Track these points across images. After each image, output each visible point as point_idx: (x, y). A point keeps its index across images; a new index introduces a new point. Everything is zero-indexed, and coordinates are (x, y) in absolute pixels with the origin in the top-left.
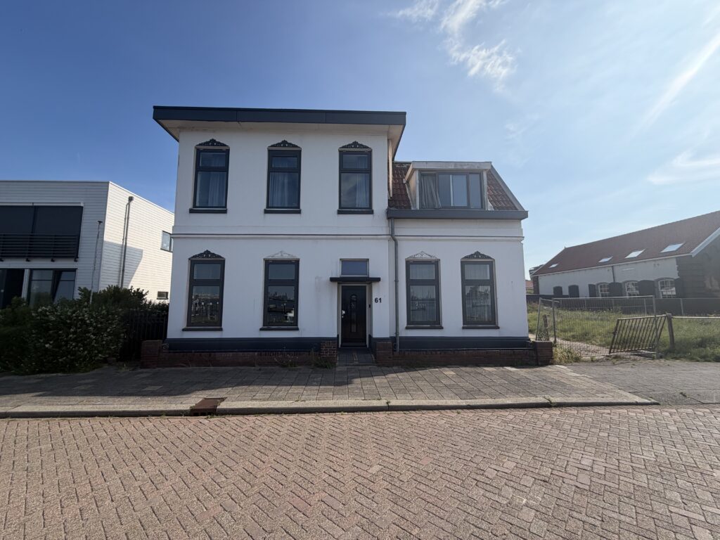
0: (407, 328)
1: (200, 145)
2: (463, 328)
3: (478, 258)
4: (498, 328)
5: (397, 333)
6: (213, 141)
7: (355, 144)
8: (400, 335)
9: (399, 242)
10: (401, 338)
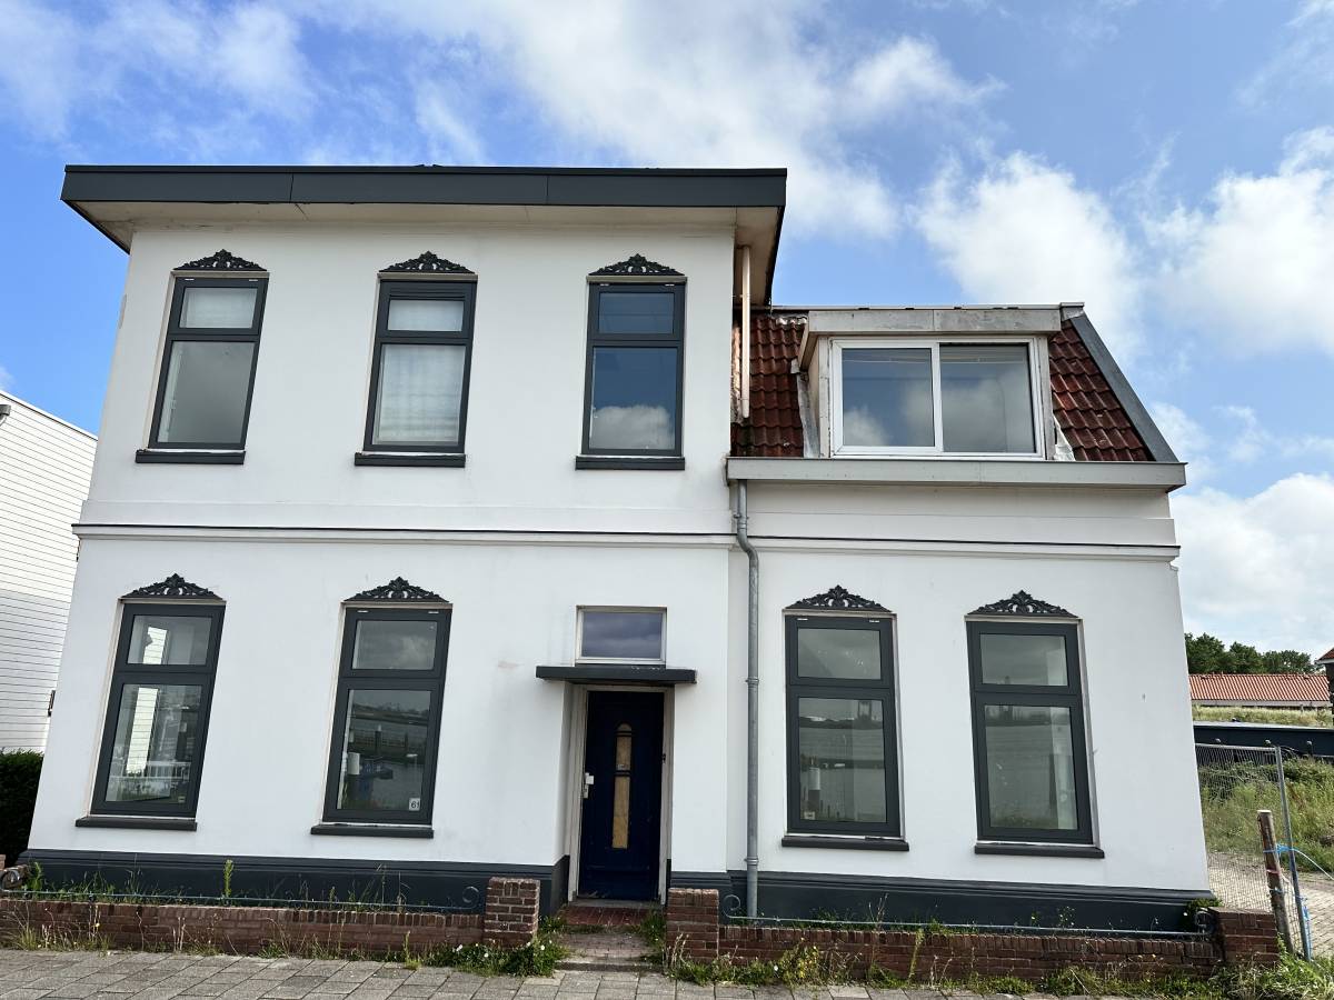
0: (787, 843)
1: (186, 267)
2: (979, 851)
3: (1026, 613)
4: (1099, 855)
5: (750, 857)
6: (224, 256)
7: (638, 261)
9: (762, 558)
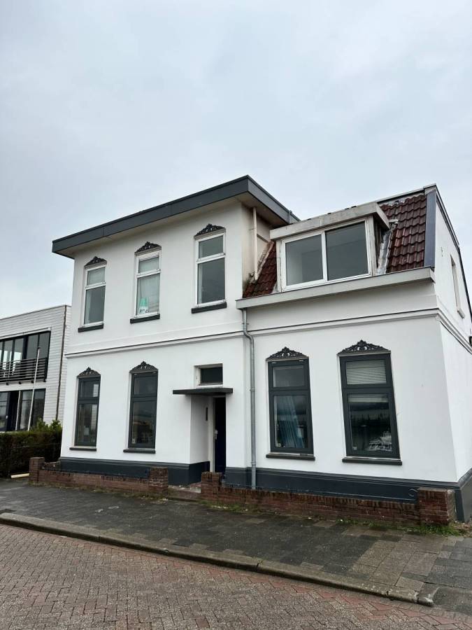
0: (268, 456)
1: (87, 265)
2: (345, 460)
3: (364, 350)
4: (401, 464)
5: (253, 462)
6: (96, 259)
7: (209, 227)
8: (258, 466)
9: (256, 340)
10: (258, 470)
